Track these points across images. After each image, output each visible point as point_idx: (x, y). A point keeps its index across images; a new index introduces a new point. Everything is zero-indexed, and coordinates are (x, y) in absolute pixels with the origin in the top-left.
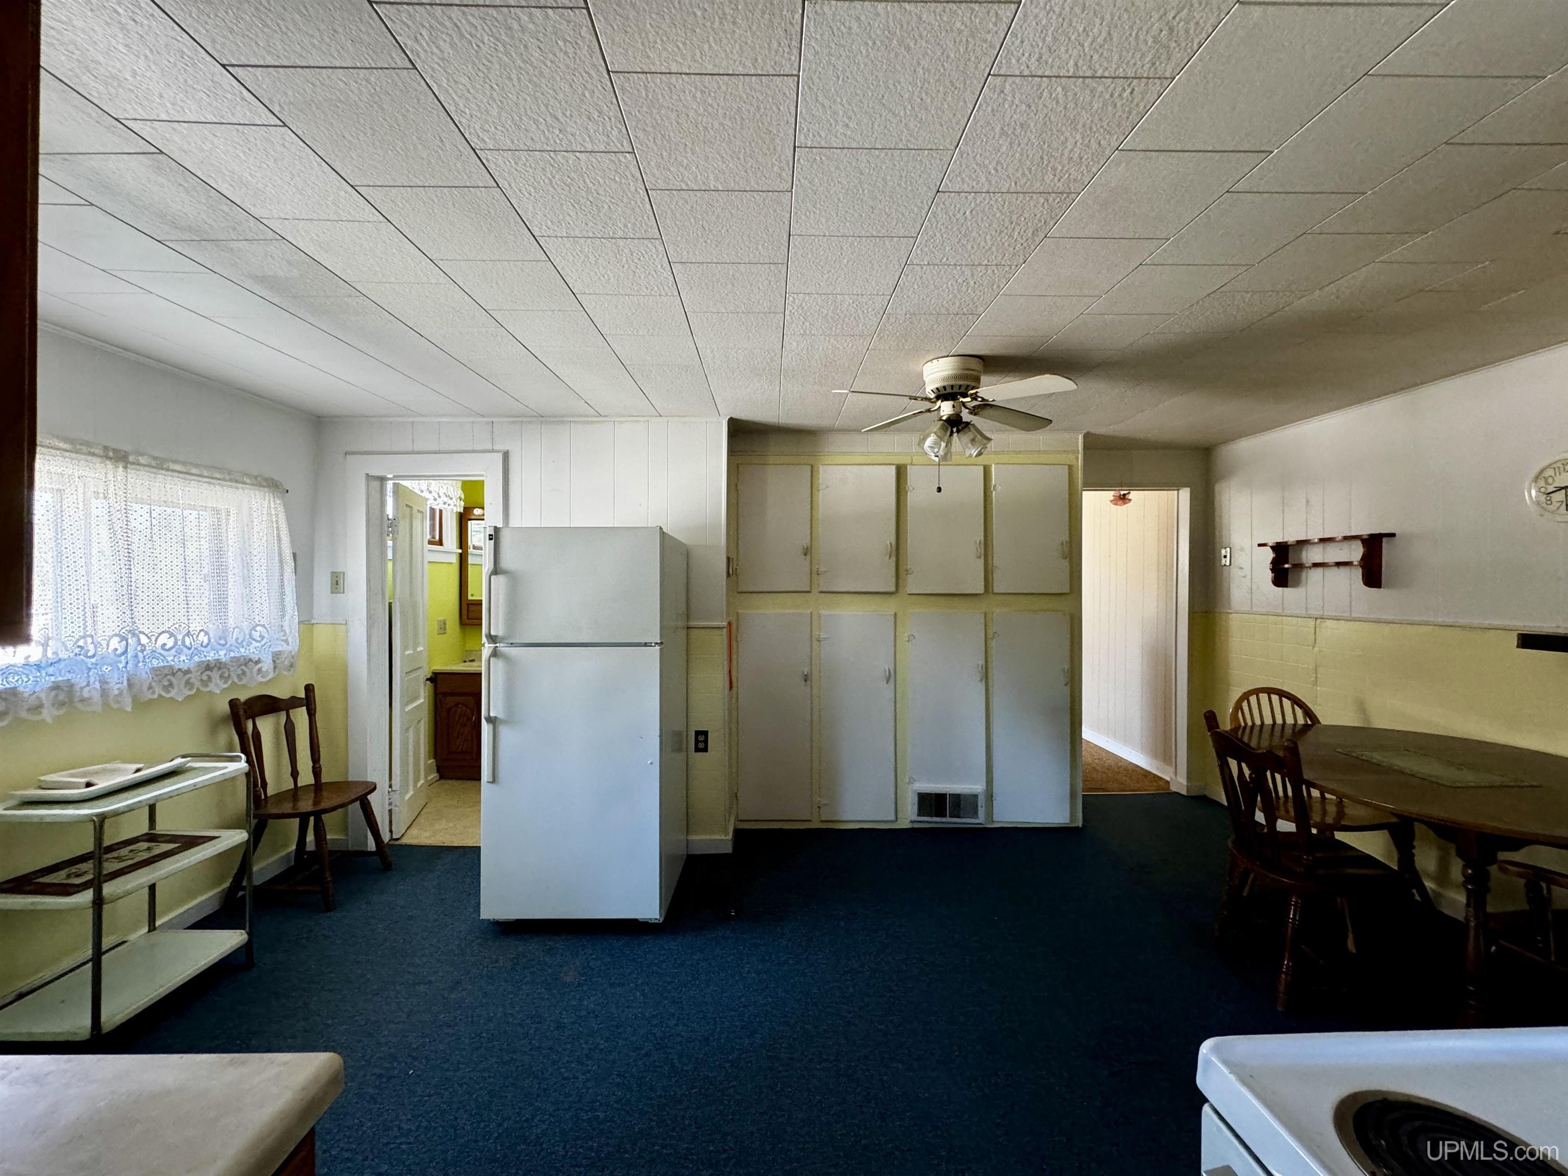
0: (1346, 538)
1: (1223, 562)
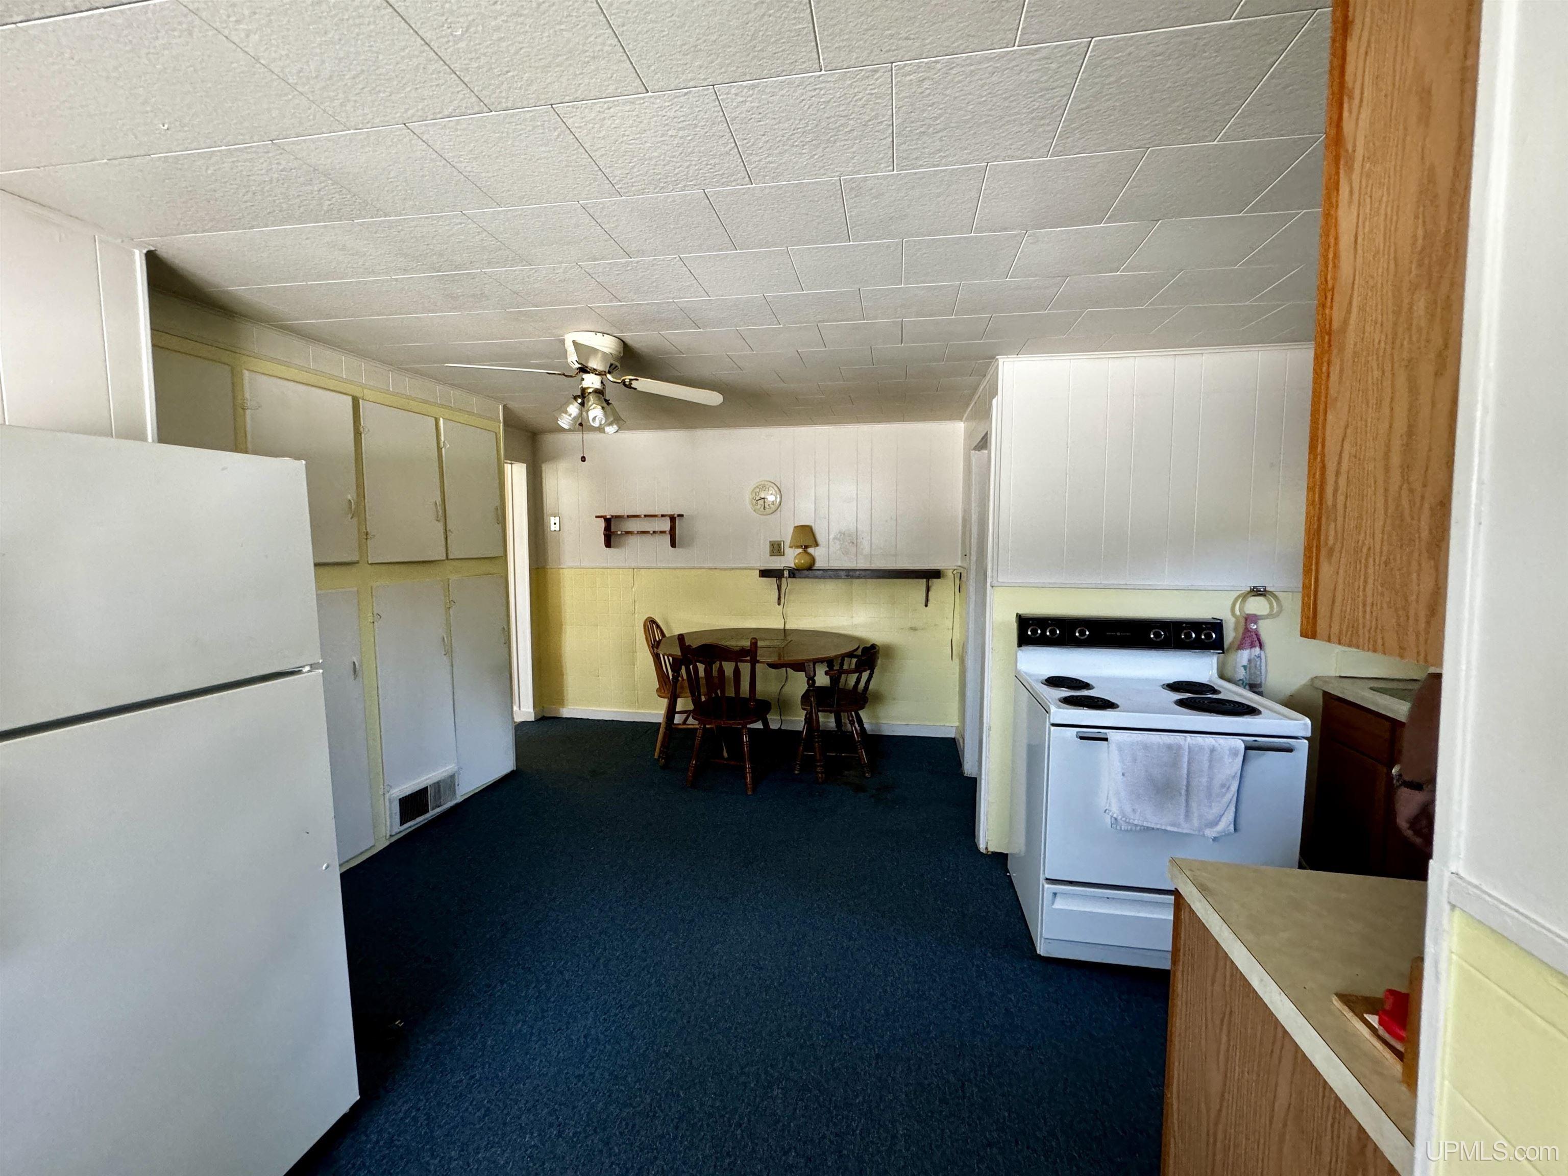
1: (553, 528)
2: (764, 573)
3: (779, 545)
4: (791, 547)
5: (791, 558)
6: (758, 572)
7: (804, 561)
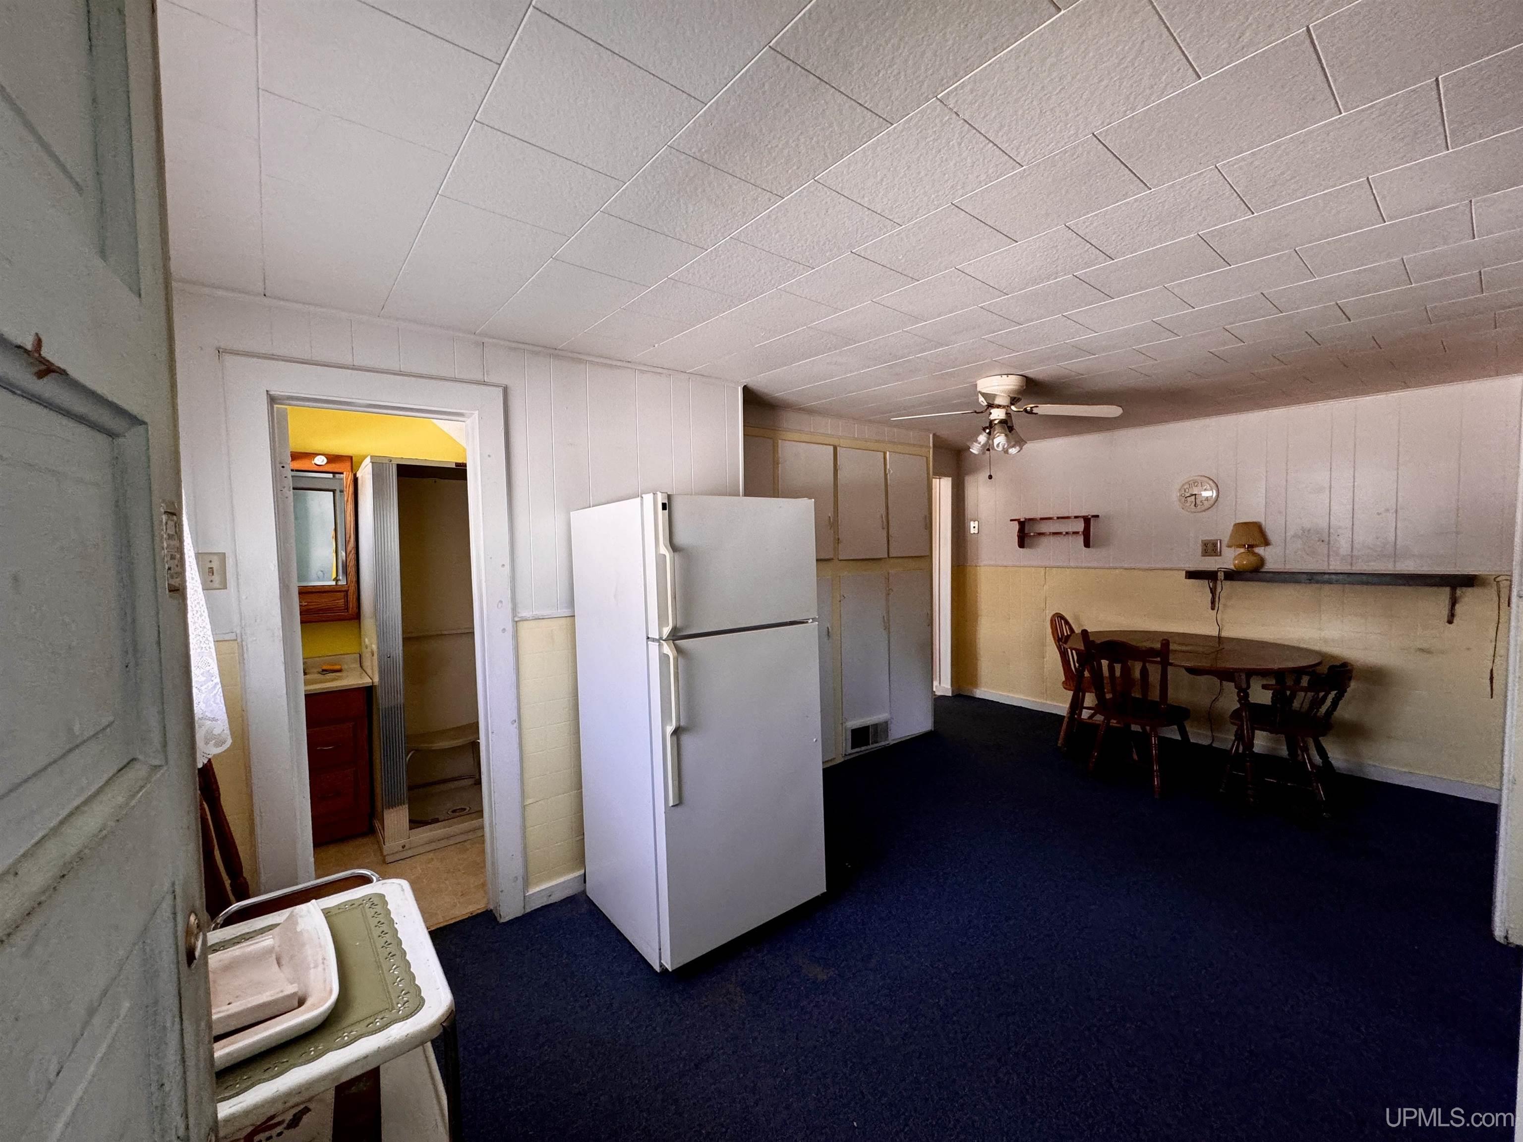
0: (1076, 517)
1: (972, 531)
2: (1192, 575)
3: (1215, 545)
4: (1229, 546)
5: (1230, 558)
6: (1184, 573)
7: (1247, 562)
